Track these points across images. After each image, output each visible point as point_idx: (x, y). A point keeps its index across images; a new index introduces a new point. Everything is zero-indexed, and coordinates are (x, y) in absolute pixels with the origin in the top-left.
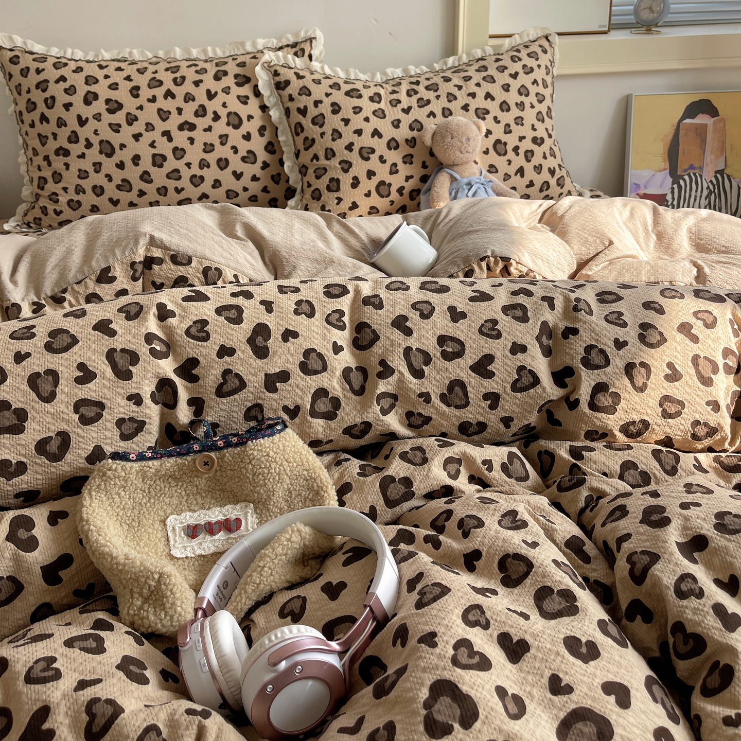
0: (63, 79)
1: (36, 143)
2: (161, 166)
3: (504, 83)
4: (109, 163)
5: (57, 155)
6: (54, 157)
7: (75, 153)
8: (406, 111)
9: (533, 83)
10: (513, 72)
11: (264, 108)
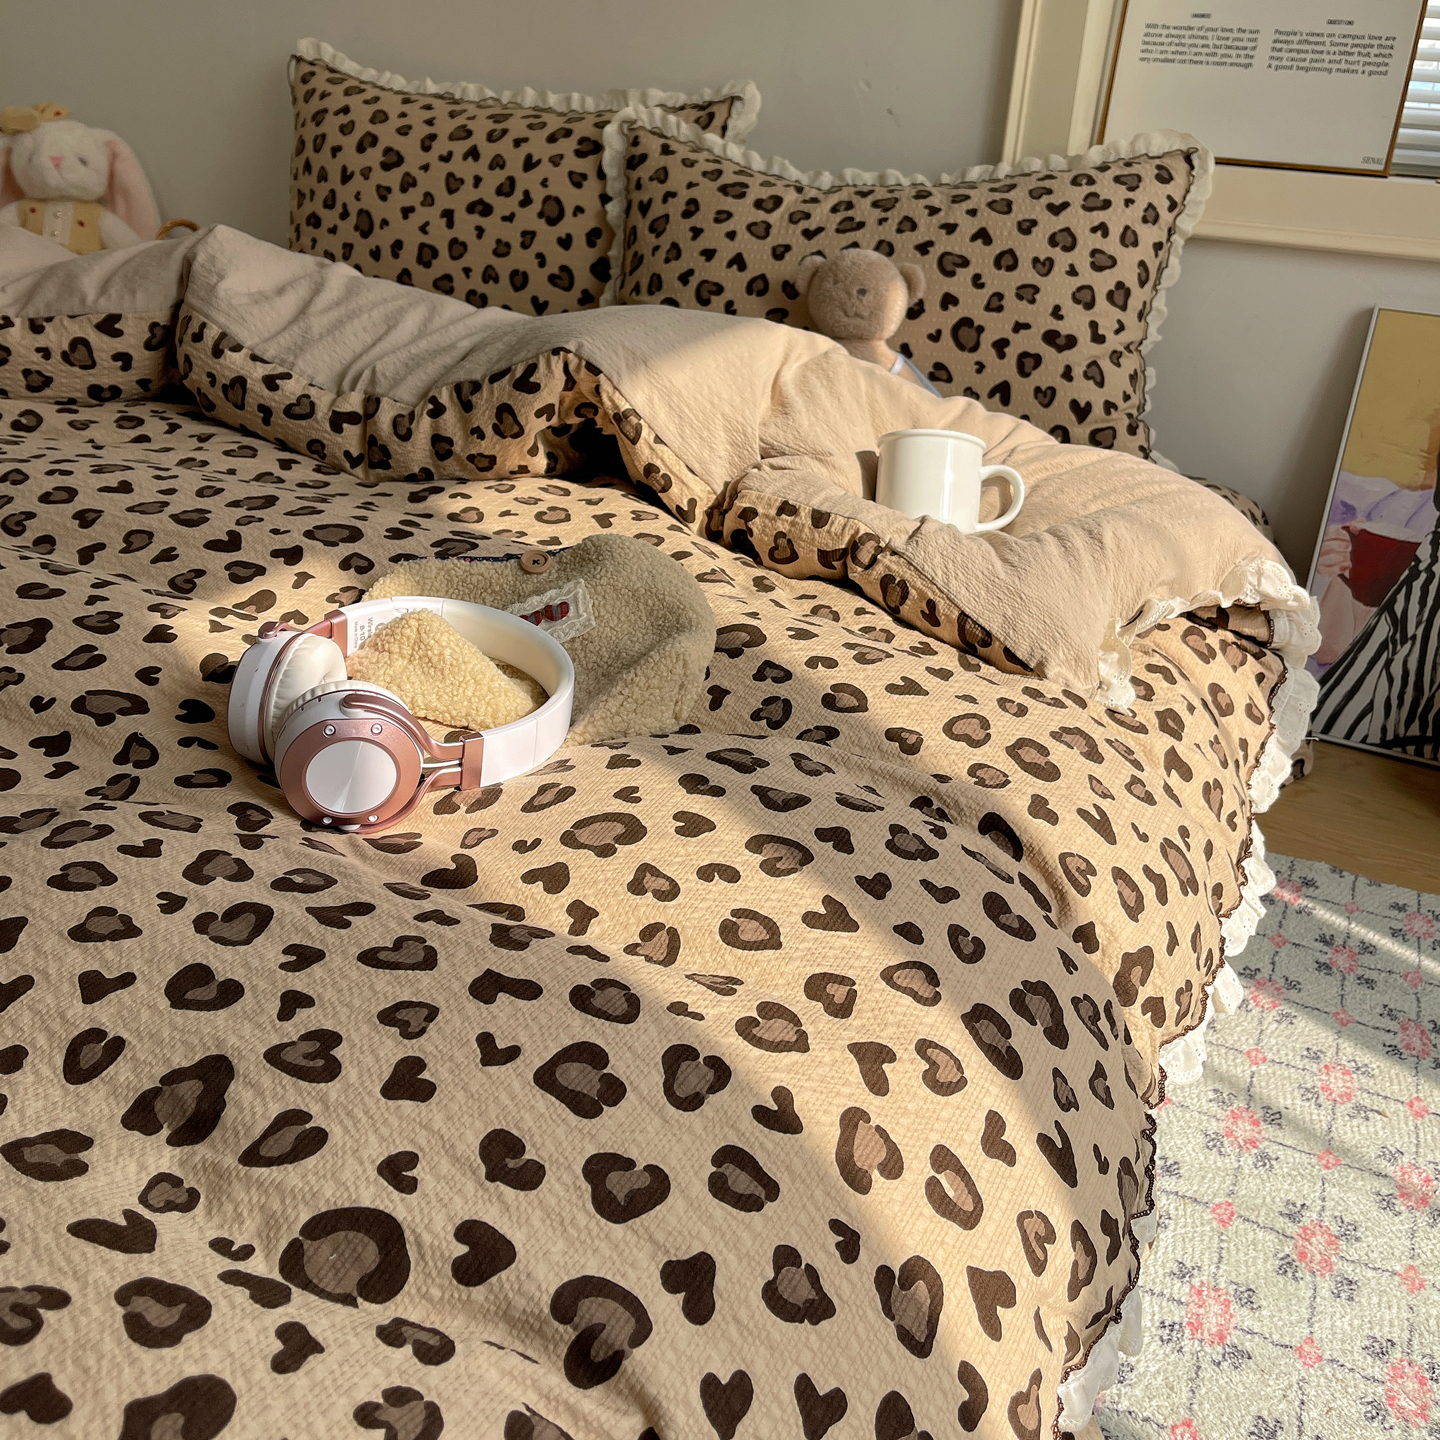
0: (346, 110)
2: (428, 265)
3: (1027, 217)
4: (362, 247)
5: (308, 224)
6: (304, 227)
7: (327, 224)
8: (809, 234)
9: (1094, 230)
10: (1058, 202)
11: (605, 199)
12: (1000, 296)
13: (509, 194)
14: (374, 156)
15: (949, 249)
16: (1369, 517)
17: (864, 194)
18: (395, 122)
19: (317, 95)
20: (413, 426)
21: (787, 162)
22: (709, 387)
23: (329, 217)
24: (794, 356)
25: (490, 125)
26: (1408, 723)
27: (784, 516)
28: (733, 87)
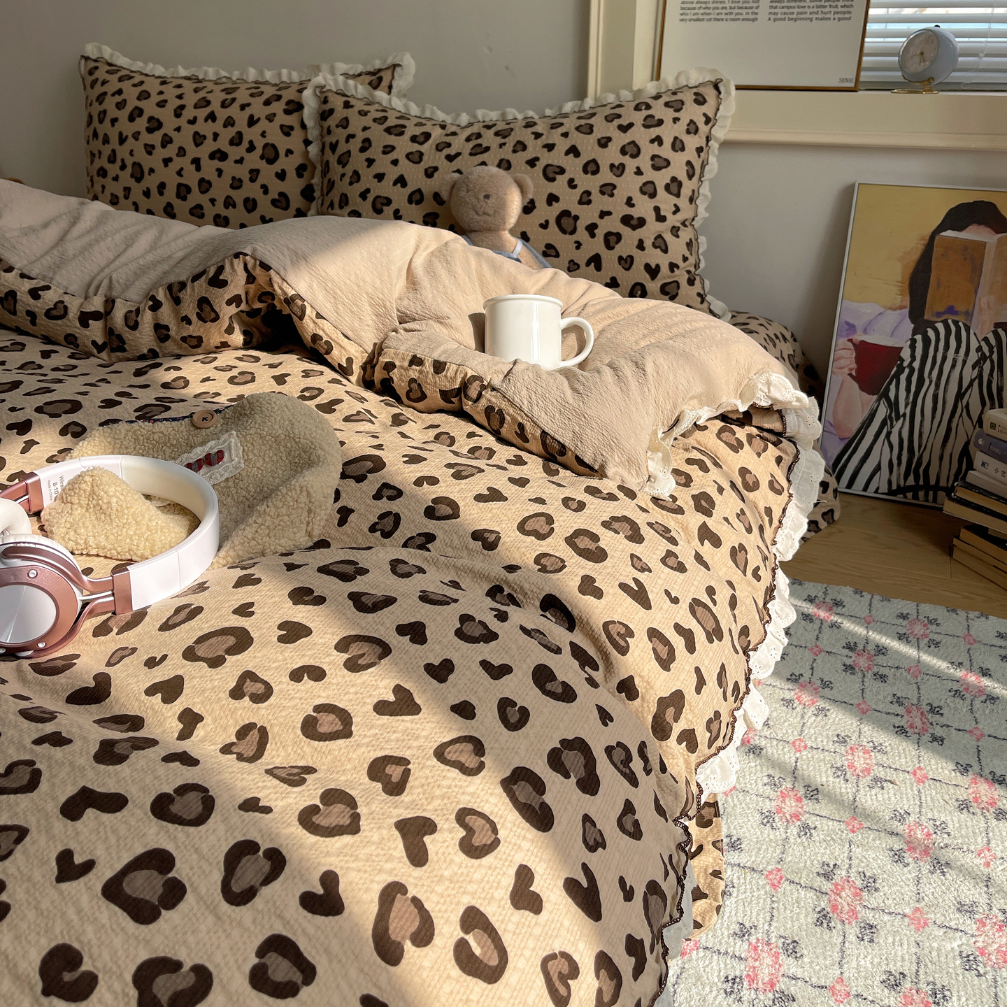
0: (120, 92)
2: (184, 199)
3: (604, 135)
4: (137, 190)
5: (98, 175)
6: (96, 178)
7: (111, 174)
8: (450, 158)
9: (652, 141)
10: (625, 123)
11: (307, 142)
12: (588, 193)
13: (238, 144)
14: (141, 123)
15: (550, 162)
16: (865, 332)
17: (488, 127)
18: (155, 98)
19: (99, 83)
20: (139, 319)
21: (435, 108)
22: (356, 274)
23: (113, 169)
24: (422, 246)
25: (223, 96)
26: (906, 479)
27: (414, 367)
28: (395, 58)
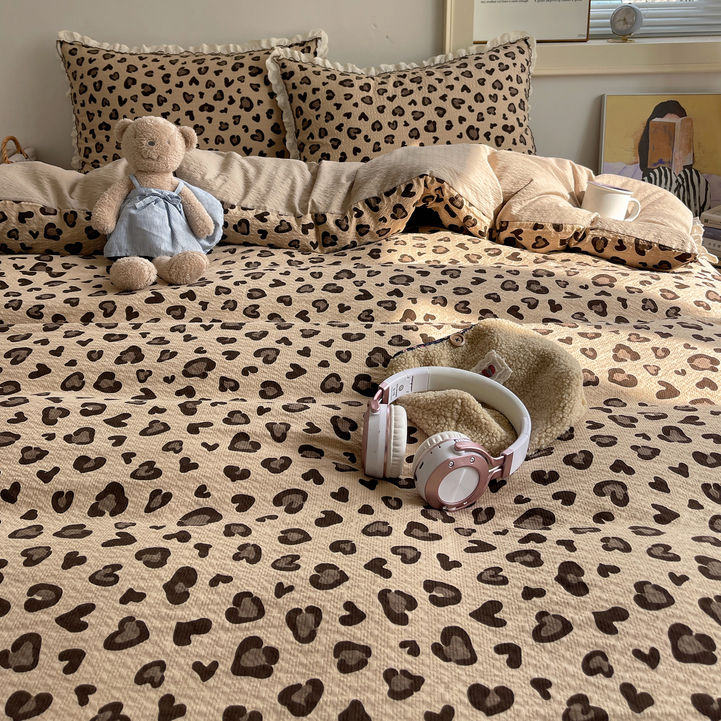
0: (110, 67)
1: (84, 119)
3: (480, 78)
5: (101, 129)
6: (98, 131)
8: (391, 99)
9: (507, 79)
10: (489, 69)
11: (273, 95)
12: (481, 114)
13: (221, 99)
14: (136, 89)
15: (454, 97)
17: (404, 76)
18: (142, 71)
19: (86, 60)
20: (349, 224)
25: (197, 66)
